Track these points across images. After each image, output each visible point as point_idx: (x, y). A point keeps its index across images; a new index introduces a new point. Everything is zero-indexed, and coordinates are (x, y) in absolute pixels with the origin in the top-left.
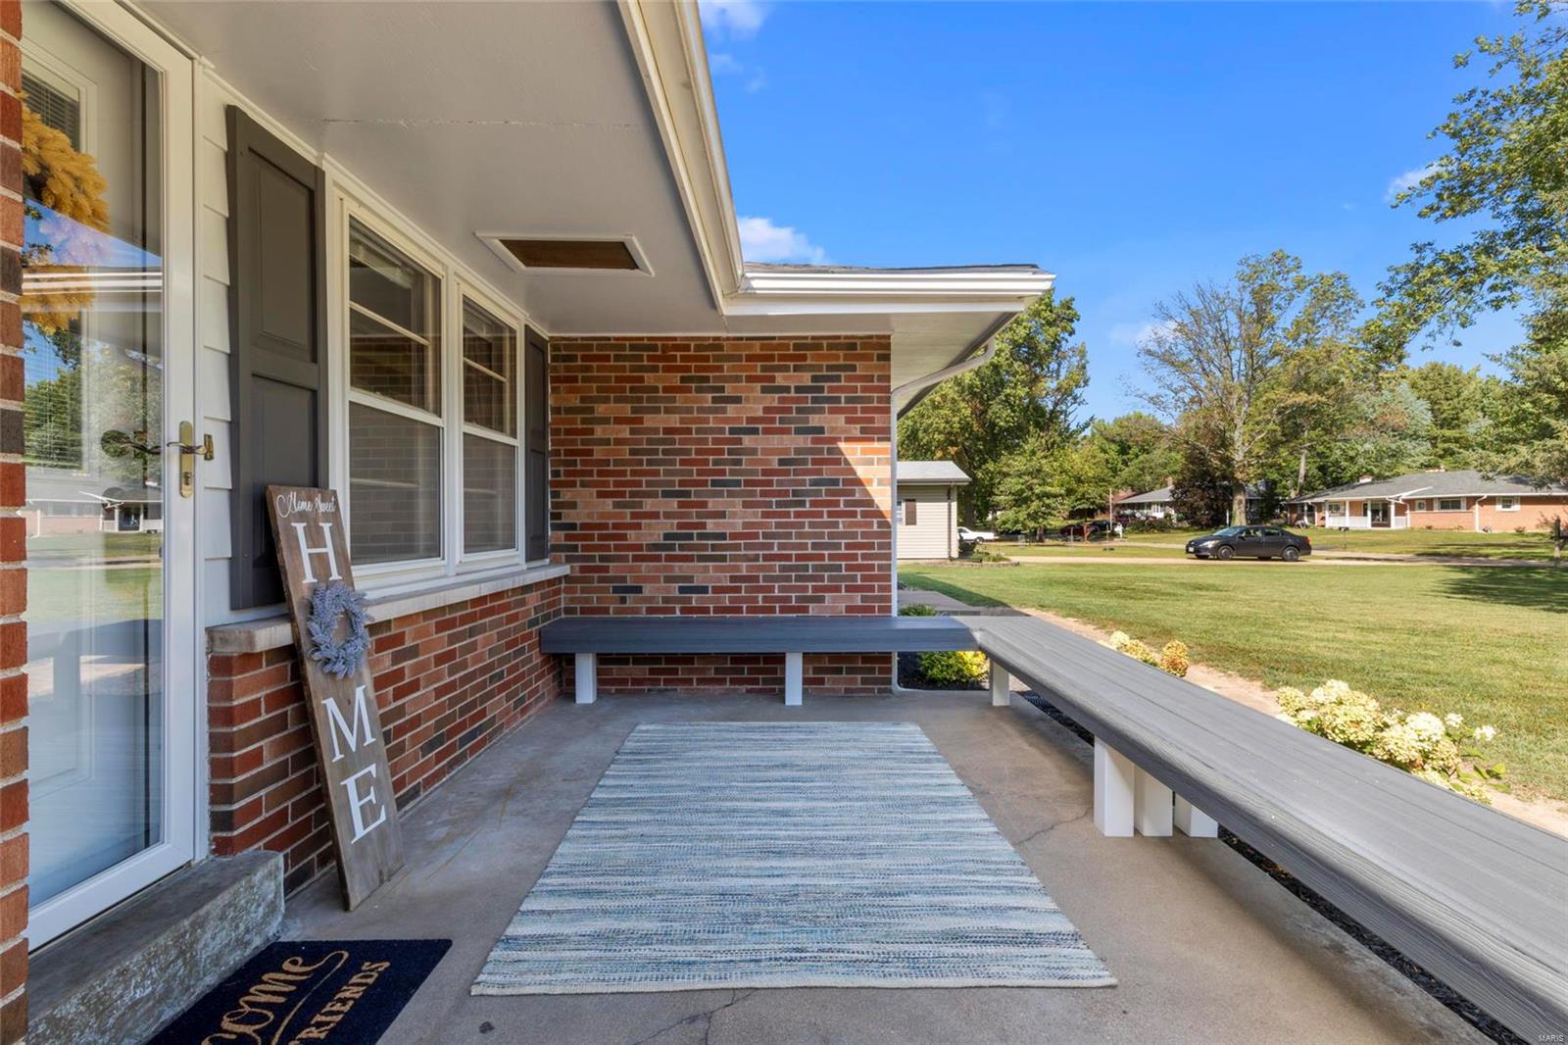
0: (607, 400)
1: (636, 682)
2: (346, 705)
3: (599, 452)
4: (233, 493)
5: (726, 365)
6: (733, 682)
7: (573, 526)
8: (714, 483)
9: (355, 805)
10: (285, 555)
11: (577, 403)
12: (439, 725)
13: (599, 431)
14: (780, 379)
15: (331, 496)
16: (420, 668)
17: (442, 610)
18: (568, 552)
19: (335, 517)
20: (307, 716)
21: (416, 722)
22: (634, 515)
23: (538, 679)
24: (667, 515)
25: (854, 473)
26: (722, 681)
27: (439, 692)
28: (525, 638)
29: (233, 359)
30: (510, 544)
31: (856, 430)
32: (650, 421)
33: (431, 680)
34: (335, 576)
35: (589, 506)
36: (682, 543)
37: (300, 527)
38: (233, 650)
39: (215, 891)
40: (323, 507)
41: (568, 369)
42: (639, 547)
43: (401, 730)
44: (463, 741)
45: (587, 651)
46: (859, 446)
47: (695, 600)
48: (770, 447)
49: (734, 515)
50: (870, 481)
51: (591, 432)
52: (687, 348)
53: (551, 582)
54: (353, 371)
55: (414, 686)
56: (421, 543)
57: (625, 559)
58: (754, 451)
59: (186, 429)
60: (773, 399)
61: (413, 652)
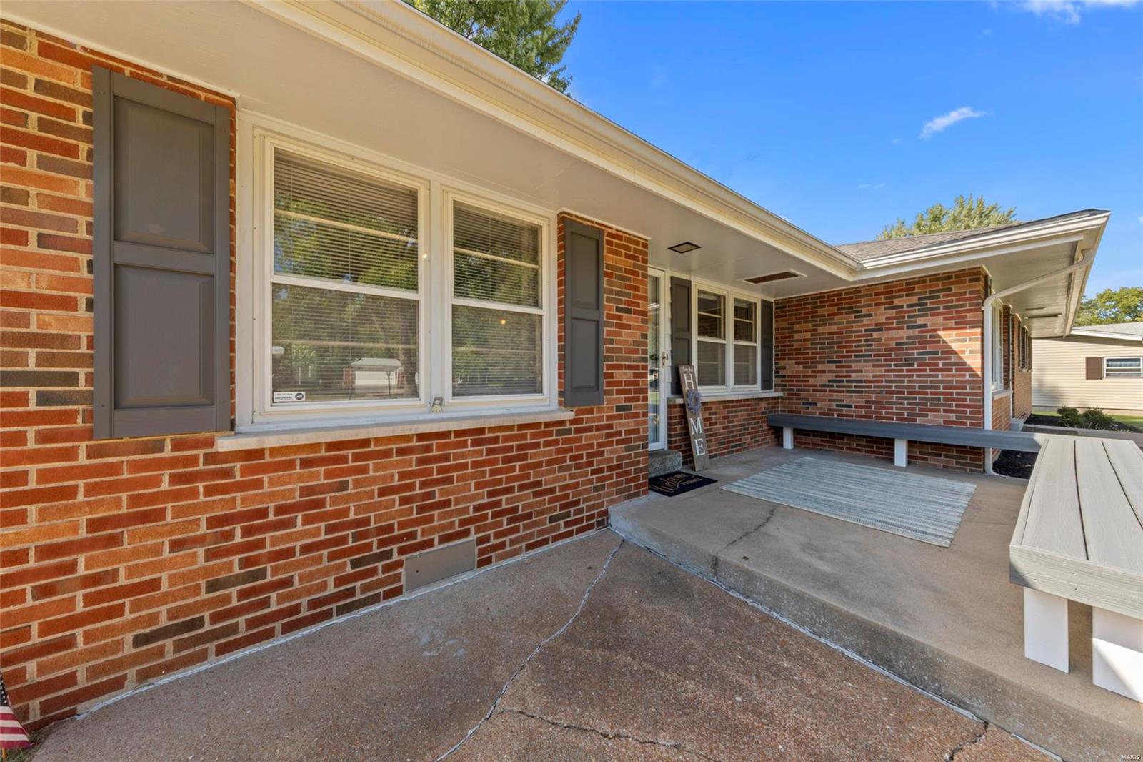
0: (800, 323)
1: (813, 444)
2: (695, 421)
3: (796, 345)
4: (672, 367)
5: (862, 300)
6: (866, 451)
7: (784, 376)
8: (856, 356)
9: (697, 447)
10: (682, 382)
11: (787, 326)
12: (724, 438)
13: (796, 336)
14: (896, 302)
15: (692, 367)
16: (716, 418)
17: (725, 402)
18: (781, 386)
19: (693, 372)
20: (686, 423)
21: (716, 435)
22: (813, 372)
23: (766, 435)
24: (830, 372)
25: (950, 347)
26: (861, 451)
27: (724, 428)
28: (759, 418)
29: (672, 335)
30: (754, 382)
31: (952, 323)
32: (820, 330)
33: (721, 423)
34: (693, 388)
35: (792, 368)
36: (836, 384)
37: (685, 375)
38: (672, 403)
39: (666, 454)
40: (691, 370)
41: (782, 312)
42: (816, 386)
43: (711, 435)
44: (733, 447)
45: (789, 427)
46: (954, 332)
47: (845, 411)
48: (890, 337)
49: (867, 371)
50: (963, 352)
51: (793, 337)
52: (841, 294)
53: (773, 398)
54: (699, 330)
55: (715, 424)
56: (720, 381)
57: (808, 391)
58: (880, 340)
59: (663, 353)
60: (893, 313)
61: (715, 413)
